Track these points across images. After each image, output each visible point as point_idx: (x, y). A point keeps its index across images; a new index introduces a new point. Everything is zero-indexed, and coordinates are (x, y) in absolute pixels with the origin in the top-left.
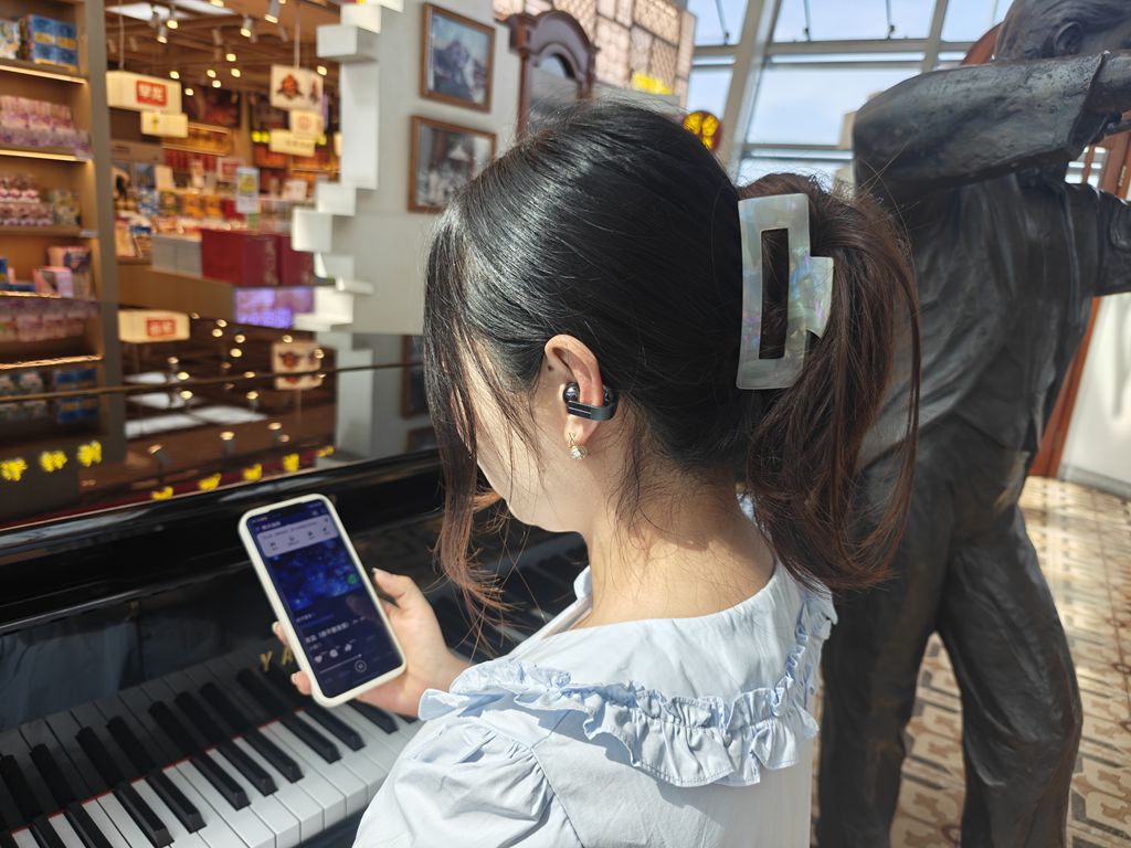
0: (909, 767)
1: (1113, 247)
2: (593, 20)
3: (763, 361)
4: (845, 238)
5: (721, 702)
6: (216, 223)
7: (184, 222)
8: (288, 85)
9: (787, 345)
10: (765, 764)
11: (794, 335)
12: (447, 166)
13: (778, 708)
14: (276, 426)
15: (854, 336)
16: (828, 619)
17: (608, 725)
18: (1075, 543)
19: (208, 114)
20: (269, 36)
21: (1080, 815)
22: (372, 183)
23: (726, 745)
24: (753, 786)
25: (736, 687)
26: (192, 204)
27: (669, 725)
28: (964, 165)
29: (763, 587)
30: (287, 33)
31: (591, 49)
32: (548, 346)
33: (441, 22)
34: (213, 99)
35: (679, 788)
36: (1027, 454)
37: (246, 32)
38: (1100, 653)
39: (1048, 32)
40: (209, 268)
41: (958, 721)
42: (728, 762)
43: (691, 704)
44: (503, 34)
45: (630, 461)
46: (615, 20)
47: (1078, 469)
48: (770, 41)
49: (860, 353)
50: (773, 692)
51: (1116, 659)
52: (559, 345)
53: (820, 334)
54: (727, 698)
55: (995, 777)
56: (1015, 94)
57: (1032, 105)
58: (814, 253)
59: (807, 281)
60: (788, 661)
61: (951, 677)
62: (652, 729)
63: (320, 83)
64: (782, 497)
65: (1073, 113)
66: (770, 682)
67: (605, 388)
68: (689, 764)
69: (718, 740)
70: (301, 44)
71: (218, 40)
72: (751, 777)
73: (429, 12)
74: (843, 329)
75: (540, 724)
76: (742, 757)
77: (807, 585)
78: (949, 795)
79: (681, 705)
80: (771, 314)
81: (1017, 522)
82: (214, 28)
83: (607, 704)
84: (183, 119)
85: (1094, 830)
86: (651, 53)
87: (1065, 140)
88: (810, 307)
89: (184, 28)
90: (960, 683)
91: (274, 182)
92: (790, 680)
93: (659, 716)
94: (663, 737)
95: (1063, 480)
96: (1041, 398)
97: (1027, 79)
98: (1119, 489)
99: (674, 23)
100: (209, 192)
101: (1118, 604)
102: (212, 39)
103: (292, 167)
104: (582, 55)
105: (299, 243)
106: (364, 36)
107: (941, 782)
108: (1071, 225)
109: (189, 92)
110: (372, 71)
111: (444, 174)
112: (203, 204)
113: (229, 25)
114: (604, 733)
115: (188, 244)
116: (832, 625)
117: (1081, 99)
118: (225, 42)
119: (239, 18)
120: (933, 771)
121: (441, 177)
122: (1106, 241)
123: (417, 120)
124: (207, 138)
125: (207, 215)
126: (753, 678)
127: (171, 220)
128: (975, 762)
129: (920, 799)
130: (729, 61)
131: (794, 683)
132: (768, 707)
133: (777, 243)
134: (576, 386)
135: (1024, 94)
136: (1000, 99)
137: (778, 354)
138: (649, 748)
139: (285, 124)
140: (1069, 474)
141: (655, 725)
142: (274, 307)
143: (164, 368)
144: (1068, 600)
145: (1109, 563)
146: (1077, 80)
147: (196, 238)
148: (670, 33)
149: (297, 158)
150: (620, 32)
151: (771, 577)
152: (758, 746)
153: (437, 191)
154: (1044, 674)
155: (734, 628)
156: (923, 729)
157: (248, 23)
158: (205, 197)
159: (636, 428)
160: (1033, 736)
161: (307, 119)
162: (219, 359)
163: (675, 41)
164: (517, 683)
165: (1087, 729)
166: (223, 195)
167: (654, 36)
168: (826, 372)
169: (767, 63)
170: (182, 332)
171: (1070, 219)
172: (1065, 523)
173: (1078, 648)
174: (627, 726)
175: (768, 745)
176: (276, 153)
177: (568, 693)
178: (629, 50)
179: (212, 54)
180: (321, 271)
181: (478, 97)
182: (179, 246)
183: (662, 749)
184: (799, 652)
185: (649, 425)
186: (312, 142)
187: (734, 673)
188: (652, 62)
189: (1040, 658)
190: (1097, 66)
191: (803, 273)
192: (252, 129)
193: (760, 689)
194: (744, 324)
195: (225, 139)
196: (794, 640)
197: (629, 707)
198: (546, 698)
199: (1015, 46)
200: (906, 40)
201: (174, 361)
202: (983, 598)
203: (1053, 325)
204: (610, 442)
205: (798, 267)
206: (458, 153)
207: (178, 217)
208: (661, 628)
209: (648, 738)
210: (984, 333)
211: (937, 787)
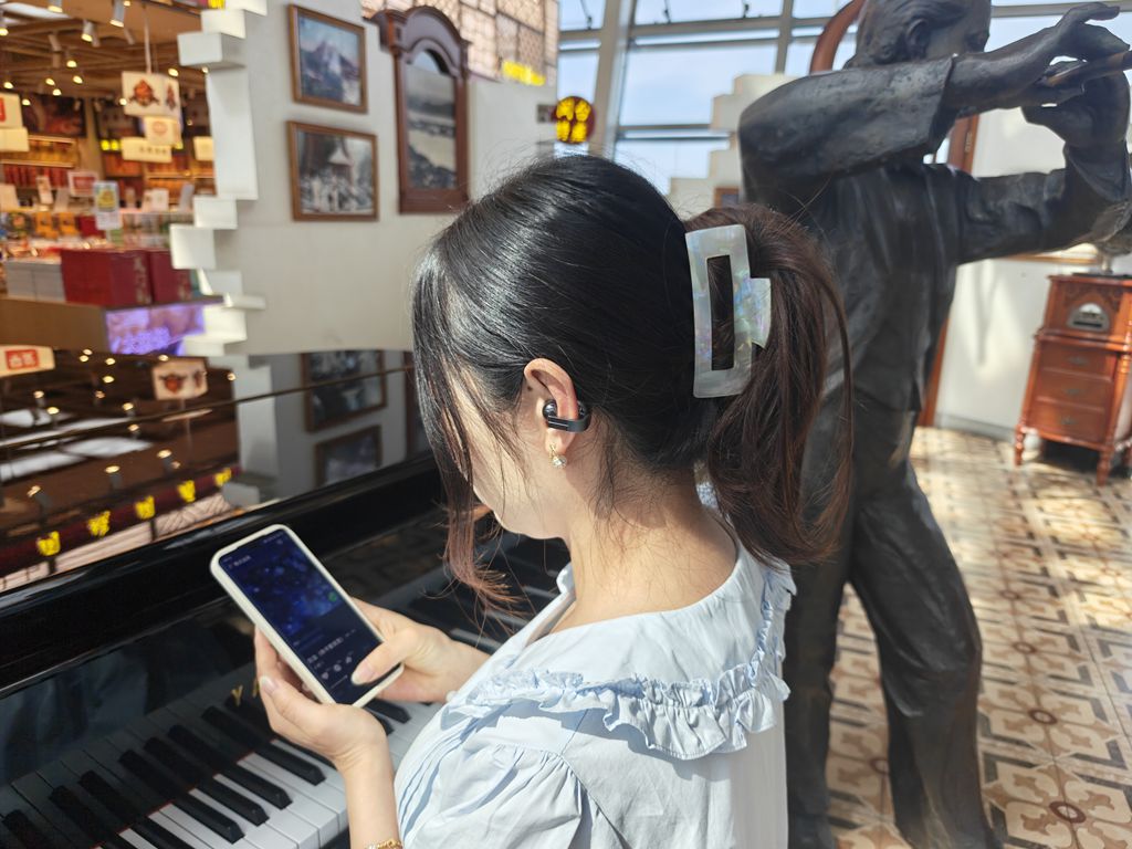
0: (837, 710)
1: (971, 221)
2: (457, 9)
3: (716, 372)
4: (780, 262)
5: (709, 683)
6: (73, 242)
7: (36, 244)
8: (141, 91)
9: (735, 356)
10: (750, 730)
11: (741, 348)
12: (329, 171)
13: (755, 680)
14: (165, 454)
15: (794, 347)
16: (788, 591)
17: (625, 717)
18: (957, 484)
19: (48, 124)
20: (110, 38)
21: (988, 733)
22: (252, 195)
23: (717, 719)
24: (742, 750)
25: (719, 667)
26: (43, 223)
27: (670, 709)
28: (840, 162)
29: (730, 575)
30: (133, 37)
31: (463, 44)
32: (527, 370)
33: (309, 24)
34: (53, 107)
35: (686, 761)
36: (912, 413)
37: (87, 37)
38: (987, 583)
39: (901, 28)
40: (72, 292)
41: (874, 663)
42: (720, 733)
43: (685, 688)
44: (372, 33)
45: (605, 468)
46: (479, 9)
47: (952, 417)
48: (632, 25)
49: (798, 358)
50: (749, 667)
51: (1002, 586)
52: (537, 368)
53: (763, 346)
54: (713, 678)
55: (913, 708)
56: (880, 96)
57: (896, 105)
58: (753, 275)
59: (749, 300)
60: (758, 636)
61: (865, 622)
62: (657, 713)
63: (175, 85)
64: (741, 488)
65: (931, 112)
66: (745, 659)
67: (579, 403)
68: (691, 740)
69: (710, 715)
70: (151, 45)
71: (56, 47)
72: (739, 743)
73: (295, 13)
74: (784, 339)
75: (563, 726)
76: (730, 727)
77: (767, 564)
78: (872, 731)
79: (678, 689)
80: (720, 330)
81: (909, 475)
82: (50, 33)
83: (619, 697)
84: (24, 131)
85: (1000, 744)
86: (518, 40)
87: (926, 135)
88: (754, 322)
89: (16, 35)
90: (875, 627)
91: (130, 193)
92: (762, 653)
93: (661, 702)
94: (667, 719)
95: (939, 428)
96: (921, 363)
97: (890, 81)
98: (989, 431)
99: (538, 9)
100: (61, 209)
101: (999, 537)
102: (50, 45)
103: (148, 176)
104: (454, 50)
105: (179, 261)
106: (229, 42)
107: (863, 719)
108: (933, 203)
109: (26, 102)
110: (241, 78)
111: (326, 179)
112: (56, 223)
113: (67, 30)
114: (623, 725)
115: (46, 268)
116: (793, 596)
117: (937, 99)
118: (64, 48)
119: (79, 22)
120: (855, 711)
121: (324, 183)
122: (965, 216)
123: (292, 126)
124: (50, 150)
125: (62, 234)
126: (731, 658)
127: (22, 242)
128: (894, 696)
129: (847, 739)
130: (595, 45)
131: (766, 656)
132: (747, 681)
133: (720, 268)
134: (554, 403)
135: (888, 96)
136: (867, 101)
137: (728, 365)
138: (658, 730)
139: (136, 128)
140: (944, 421)
141: (660, 710)
142: (150, 327)
143: (31, 404)
144: (956, 539)
145: (988, 500)
146: (932, 82)
147: (55, 260)
148: (534, 21)
149: (152, 166)
150: (484, 21)
151: (736, 561)
152: (742, 715)
153: (320, 197)
154: (946, 608)
155: (711, 615)
156: (843, 674)
157: (88, 27)
158: (58, 214)
159: (608, 436)
160: (943, 667)
161: (162, 124)
162: (91, 388)
163: (541, 27)
164: (532, 689)
165: (987, 656)
166: (77, 211)
167: (519, 23)
168: (772, 377)
169: (631, 46)
170: (46, 361)
171: (932, 198)
172: (945, 467)
173: (970, 581)
174: (639, 714)
175: (750, 712)
176: (129, 161)
177: (583, 692)
178: (496, 38)
179: (49, 61)
180: (206, 289)
181: (352, 97)
182: (36, 270)
183: (668, 730)
184: (766, 627)
185: (619, 434)
186: (168, 148)
187: (715, 655)
188: (521, 50)
189: (941, 596)
190: (948, 69)
191: (745, 293)
192: (100, 138)
193: (739, 666)
194: (696, 340)
195: (70, 150)
196: (761, 616)
197: (637, 697)
198: (565, 700)
199: (872, 43)
200: (760, 18)
201: (39, 394)
202: (886, 547)
203: (925, 296)
204: (587, 451)
205: (740, 288)
206: (338, 157)
207: (29, 238)
208: (652, 622)
209: (656, 722)
210: (867, 308)
211: (859, 725)
